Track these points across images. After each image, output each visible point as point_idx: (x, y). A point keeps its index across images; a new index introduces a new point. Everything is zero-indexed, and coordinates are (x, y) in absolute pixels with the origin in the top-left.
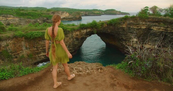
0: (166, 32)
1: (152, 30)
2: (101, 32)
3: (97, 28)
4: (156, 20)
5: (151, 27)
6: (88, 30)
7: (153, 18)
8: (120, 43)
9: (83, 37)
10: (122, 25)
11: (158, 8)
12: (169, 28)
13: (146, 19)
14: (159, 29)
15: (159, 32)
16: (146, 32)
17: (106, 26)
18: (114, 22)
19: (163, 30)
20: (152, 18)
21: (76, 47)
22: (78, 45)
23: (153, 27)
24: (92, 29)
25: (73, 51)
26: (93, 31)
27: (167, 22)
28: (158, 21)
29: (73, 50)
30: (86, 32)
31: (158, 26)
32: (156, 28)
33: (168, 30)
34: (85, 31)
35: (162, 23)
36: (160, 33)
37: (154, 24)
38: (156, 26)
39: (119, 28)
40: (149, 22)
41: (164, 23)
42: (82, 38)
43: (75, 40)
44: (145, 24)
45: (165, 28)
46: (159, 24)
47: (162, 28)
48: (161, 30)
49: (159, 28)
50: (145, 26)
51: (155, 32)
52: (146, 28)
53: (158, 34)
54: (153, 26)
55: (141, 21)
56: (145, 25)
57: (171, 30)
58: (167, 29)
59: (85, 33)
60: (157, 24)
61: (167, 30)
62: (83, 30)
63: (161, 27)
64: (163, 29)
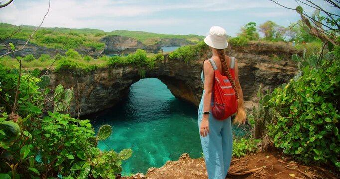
0: (284, 74)
1: (258, 71)
2: (156, 73)
3: (146, 65)
4: (264, 49)
5: (256, 64)
6: (128, 70)
7: (257, 45)
8: (198, 96)
9: (117, 82)
10: (198, 60)
11: (276, 26)
12: (290, 65)
13: (243, 46)
14: (270, 68)
15: (271, 74)
16: (246, 74)
17: (166, 62)
18: (181, 54)
19: (279, 71)
20: (255, 44)
21: (103, 102)
22: (106, 98)
23: (260, 65)
24: (136, 68)
25: (97, 110)
26: (137, 71)
27: (285, 52)
28: (267, 50)
29: (97, 108)
30: (124, 74)
31: (269, 62)
32: (265, 66)
33: (288, 70)
34: (121, 71)
35: (275, 56)
36: (272, 77)
37: (261, 57)
38: (264, 61)
39: (192, 65)
40: (251, 52)
41: (279, 55)
42: (114, 84)
43: (99, 88)
44: (244, 58)
45: (281, 65)
46: (270, 56)
47: (276, 66)
48: (275, 70)
49: (270, 66)
50: (245, 63)
51: (262, 75)
52: (245, 67)
53: (270, 80)
54: (258, 62)
55: (234, 51)
56: (244, 60)
57: (292, 71)
58: (284, 68)
59: (121, 74)
60: (266, 57)
61: (286, 70)
62: (116, 69)
63: (274, 63)
64: (277, 69)
